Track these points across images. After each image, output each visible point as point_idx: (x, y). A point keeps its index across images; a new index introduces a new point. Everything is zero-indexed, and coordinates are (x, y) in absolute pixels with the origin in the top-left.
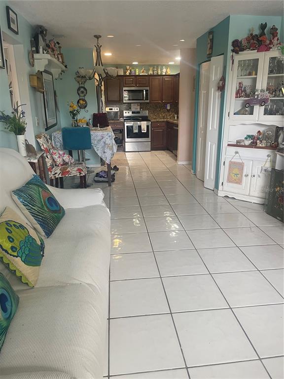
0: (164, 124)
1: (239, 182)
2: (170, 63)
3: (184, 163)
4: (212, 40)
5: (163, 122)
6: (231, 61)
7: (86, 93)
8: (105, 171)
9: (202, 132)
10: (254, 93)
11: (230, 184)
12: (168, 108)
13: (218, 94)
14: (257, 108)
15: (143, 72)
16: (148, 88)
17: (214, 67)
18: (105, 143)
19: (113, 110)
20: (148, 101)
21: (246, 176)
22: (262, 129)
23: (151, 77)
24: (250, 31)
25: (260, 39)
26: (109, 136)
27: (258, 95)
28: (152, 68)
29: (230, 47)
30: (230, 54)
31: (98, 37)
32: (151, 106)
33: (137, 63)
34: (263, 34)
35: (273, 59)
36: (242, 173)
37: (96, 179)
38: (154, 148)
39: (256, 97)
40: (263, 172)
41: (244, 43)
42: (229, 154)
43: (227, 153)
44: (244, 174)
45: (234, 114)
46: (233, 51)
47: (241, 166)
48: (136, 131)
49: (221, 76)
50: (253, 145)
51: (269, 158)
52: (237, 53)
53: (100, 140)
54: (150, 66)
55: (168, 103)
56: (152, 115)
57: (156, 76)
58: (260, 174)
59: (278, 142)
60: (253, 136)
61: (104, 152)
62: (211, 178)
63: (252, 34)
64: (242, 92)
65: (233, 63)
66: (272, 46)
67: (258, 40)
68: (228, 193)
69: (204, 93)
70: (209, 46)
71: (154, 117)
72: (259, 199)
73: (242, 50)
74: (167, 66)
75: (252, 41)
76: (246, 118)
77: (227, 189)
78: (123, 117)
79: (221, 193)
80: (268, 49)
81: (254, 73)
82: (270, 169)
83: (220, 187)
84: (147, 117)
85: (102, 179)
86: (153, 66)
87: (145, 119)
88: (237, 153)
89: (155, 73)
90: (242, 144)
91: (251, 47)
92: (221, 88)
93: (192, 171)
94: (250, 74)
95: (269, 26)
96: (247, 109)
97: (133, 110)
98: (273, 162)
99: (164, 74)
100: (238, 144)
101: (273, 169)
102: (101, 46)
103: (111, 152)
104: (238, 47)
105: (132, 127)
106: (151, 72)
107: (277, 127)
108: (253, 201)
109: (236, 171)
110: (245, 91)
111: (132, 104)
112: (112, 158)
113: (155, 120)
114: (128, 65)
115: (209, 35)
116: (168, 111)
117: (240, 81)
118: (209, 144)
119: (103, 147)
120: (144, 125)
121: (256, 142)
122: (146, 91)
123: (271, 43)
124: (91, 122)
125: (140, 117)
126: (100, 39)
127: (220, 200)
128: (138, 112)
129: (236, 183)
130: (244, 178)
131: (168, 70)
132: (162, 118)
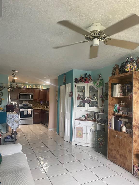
0: (40, 110)
1: (81, 137)
2: (43, 84)
3: (52, 129)
4: (65, 77)
5: (40, 109)
6: (75, 86)
7: (3, 95)
8: (10, 136)
9: (62, 114)
10: (85, 98)
11: (78, 138)
12: (42, 103)
13: (70, 98)
14: (86, 104)
15: (30, 87)
16: (33, 94)
17: (67, 87)
18: (14, 120)
19: (13, 104)
20: (32, 100)
21: (85, 134)
22: (88, 113)
23: (34, 89)
24: (81, 75)
25: (85, 79)
26: (17, 116)
27: (86, 99)
28: (34, 86)
29: (74, 81)
30: (74, 83)
31: (14, 71)
32: (33, 102)
33: (28, 83)
34: (86, 77)
35: (90, 86)
36: (83, 132)
37: (5, 140)
38: (34, 122)
39: (85, 100)
40: (91, 131)
41: (79, 80)
42: (76, 124)
43: (75, 124)
44: (83, 133)
45: (77, 106)
46: (75, 82)
47: (81, 129)
48: (25, 114)
49: (71, 91)
50: (86, 120)
51: (93, 125)
52: (77, 83)
53: (11, 119)
54: (34, 84)
55: (42, 101)
56: (33, 106)
57: (36, 89)
58: (90, 133)
59: (96, 118)
60: (85, 116)
61: (13, 125)
62: (68, 136)
63: (82, 77)
64: (80, 98)
65: (75, 87)
66: (90, 81)
67: (84, 79)
68: (77, 143)
69: (62, 98)
70: (64, 79)
71: (35, 107)
72: (91, 145)
73: (79, 82)
74: (42, 85)
75: (82, 79)
76: (82, 108)
77: (76, 141)
78: (18, 107)
79: (74, 143)
80: (88, 82)
81: (84, 91)
82: (94, 130)
83: (73, 140)
84: (31, 107)
85: (9, 140)
86: (35, 85)
87: (30, 108)
88: (79, 123)
89: (36, 88)
90: (81, 119)
91: (82, 81)
92: (71, 96)
93: (57, 133)
94: (82, 91)
95: (88, 74)
96: (82, 104)
97: (24, 103)
98: (95, 127)
99: (40, 88)
100: (79, 119)
101: (96, 130)
102: (15, 75)
103: (17, 124)
104: (77, 81)
105: (23, 112)
106: (34, 87)
107: (95, 112)
108: (88, 146)
109: (80, 132)
110: (80, 97)
111: (24, 101)
112: (17, 127)
113: (35, 109)
114: (23, 83)
115: (64, 75)
116: (42, 104)
117: (79, 93)
118: (66, 119)
119: (13, 122)
120: (30, 111)
121: (87, 119)
122: (31, 95)
123: (89, 80)
124: (5, 109)
125: (28, 107)
126: (14, 72)
127: (74, 147)
128: (27, 105)
129: (80, 137)
130: (84, 135)
131: (42, 87)
132: (39, 107)
